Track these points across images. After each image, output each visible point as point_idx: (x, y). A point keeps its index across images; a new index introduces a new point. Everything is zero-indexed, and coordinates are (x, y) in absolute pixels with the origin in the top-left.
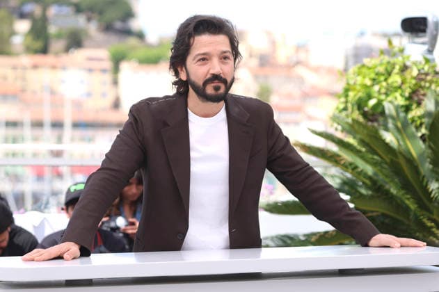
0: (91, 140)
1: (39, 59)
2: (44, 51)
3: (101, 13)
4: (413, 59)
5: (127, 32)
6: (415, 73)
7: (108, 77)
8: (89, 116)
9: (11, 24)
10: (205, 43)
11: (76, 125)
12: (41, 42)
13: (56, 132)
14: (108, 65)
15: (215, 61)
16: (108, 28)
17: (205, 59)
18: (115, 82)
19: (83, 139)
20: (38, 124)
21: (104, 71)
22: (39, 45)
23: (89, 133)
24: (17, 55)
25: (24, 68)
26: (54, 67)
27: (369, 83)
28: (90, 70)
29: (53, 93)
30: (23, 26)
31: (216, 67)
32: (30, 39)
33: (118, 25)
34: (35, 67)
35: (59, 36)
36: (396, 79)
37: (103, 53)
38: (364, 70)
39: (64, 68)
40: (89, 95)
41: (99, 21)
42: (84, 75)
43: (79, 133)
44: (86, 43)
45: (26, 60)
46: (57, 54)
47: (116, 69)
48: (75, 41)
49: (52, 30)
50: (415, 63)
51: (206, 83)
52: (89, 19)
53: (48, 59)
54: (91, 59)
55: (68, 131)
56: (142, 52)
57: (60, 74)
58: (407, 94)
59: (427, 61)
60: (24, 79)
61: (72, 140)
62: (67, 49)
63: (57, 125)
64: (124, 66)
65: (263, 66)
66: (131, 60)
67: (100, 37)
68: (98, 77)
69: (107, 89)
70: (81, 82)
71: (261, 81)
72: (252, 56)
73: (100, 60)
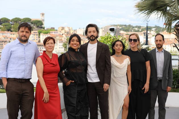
3: (36, 24)
4: (112, 36)
5: (42, 28)
6: (112, 38)
7: (38, 36)
14: (38, 34)
15: (92, 32)
16: (38, 27)
17: (90, 32)
18: (39, 37)
21: (37, 35)
27: (104, 40)
28: (34, 35)
33: (40, 26)
36: (109, 39)
38: (103, 38)
40: (34, 39)
41: (36, 26)
42: (33, 36)
44: (33, 30)
50: (112, 37)
51: (91, 37)
52: (34, 25)
54: (34, 33)
56: (44, 31)
58: (111, 42)
59: (115, 36)
65: (67, 34)
66: (42, 33)
67: (36, 28)
68: (36, 36)
69: (38, 38)
70: (32, 37)
71: (67, 37)
72: (65, 32)
73: (36, 33)
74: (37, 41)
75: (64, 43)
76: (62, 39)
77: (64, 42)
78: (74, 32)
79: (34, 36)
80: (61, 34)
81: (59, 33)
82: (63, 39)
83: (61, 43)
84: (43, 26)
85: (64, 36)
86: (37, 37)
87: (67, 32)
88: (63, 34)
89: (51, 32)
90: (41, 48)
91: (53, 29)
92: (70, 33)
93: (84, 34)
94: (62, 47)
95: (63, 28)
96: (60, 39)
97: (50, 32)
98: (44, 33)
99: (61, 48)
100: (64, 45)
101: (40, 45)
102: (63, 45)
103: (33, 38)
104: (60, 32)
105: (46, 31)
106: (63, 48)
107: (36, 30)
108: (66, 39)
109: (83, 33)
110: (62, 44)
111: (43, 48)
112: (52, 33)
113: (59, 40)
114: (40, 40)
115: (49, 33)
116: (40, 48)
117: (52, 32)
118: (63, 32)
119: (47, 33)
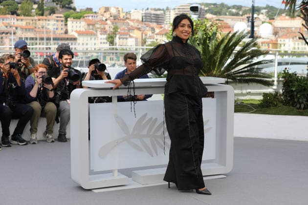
1: (41, 17)
2: (42, 15)
3: (61, 2)
4: (194, 19)
5: (70, 8)
7: (63, 23)
8: (58, 36)
9: (32, 6)
11: (54, 39)
12: (41, 12)
13: (49, 41)
14: (63, 19)
16: (63, 7)
18: (66, 25)
20: (42, 39)
21: (62, 21)
22: (40, 12)
24: (34, 16)
25: (36, 20)
26: (46, 20)
28: (57, 21)
30: (35, 6)
32: (37, 11)
33: (67, 6)
34: (39, 20)
35: (47, 10)
37: (62, 15)
39: (49, 21)
40: (57, 29)
41: (60, 5)
42: (55, 22)
43: (56, 41)
44: (56, 12)
45: (36, 18)
46: (46, 16)
47: (66, 20)
48: (53, 11)
49: (45, 7)
50: (195, 21)
52: (57, 4)
53: (44, 17)
54: (57, 17)
55: (52, 41)
56: (75, 15)
60: (36, 23)
61: (53, 44)
62: (50, 14)
63: (48, 39)
64: (69, 19)
65: (115, 20)
66: (71, 17)
67: (61, 10)
68: (60, 23)
69: (63, 27)
70: (54, 24)
71: (115, 25)
72: (111, 16)
73: (61, 17)
74: (63, 31)
75: (109, 34)
76: (105, 29)
77: (108, 32)
78: (126, 15)
79: (57, 23)
80: (104, 19)
81: (100, 17)
82: (107, 28)
83: (104, 34)
84: (72, 5)
85: (109, 22)
86: (62, 25)
87: (114, 17)
88: (106, 20)
89: (86, 17)
91: (89, 10)
92: (120, 17)
93: (142, 19)
94: (105, 41)
95: (107, 10)
96: (102, 29)
97: (85, 15)
98: (74, 18)
99: (104, 43)
100: (109, 38)
101: (67, 39)
102: (106, 39)
103: (55, 27)
104: (103, 15)
105: (79, 15)
106: (107, 43)
107: (60, 13)
108: (113, 27)
109: (142, 17)
110: (105, 36)
111: (72, 44)
112: (88, 18)
113: (99, 30)
114: (67, 30)
115: (84, 17)
117: (89, 16)
118: (107, 15)
119: (79, 18)
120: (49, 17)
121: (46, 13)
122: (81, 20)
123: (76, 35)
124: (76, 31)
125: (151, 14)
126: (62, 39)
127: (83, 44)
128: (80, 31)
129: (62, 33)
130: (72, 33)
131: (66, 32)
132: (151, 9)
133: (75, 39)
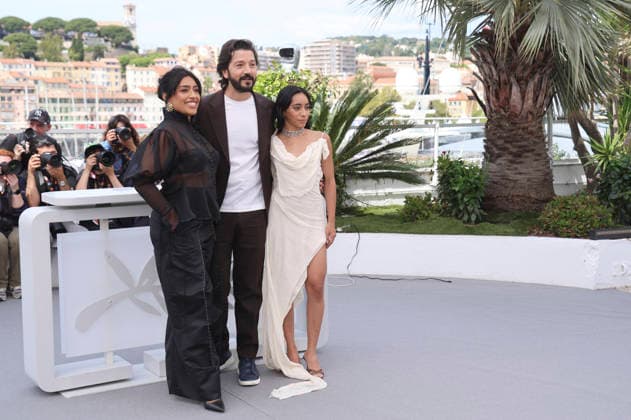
0: (112, 109)
1: (79, 63)
2: (81, 59)
3: (113, 37)
5: (130, 48)
7: (119, 74)
8: (109, 96)
9: (61, 44)
10: (240, 55)
11: (101, 101)
12: (79, 55)
13: (91, 105)
14: (119, 66)
15: (247, 65)
16: (118, 46)
17: (241, 64)
18: (124, 77)
19: (105, 109)
20: (80, 101)
21: (116, 70)
22: (77, 55)
23: (109, 105)
24: (67, 61)
25: (70, 69)
26: (87, 68)
28: (108, 70)
29: (87, 82)
30: (68, 44)
31: (247, 70)
32: (71, 52)
33: (123, 44)
34: (76, 68)
35: (89, 51)
37: (115, 60)
39: (93, 69)
40: (108, 84)
41: (112, 42)
42: (105, 72)
43: (103, 105)
44: (105, 54)
45: (71, 64)
46: (88, 61)
47: (124, 66)
48: (99, 53)
49: (85, 46)
51: (242, 79)
52: (106, 41)
53: (84, 64)
54: (108, 63)
55: (97, 105)
56: (137, 59)
57: (90, 72)
60: (70, 75)
61: (99, 109)
62: (95, 58)
63: (91, 101)
64: (128, 67)
65: (206, 67)
66: (132, 64)
67: (113, 50)
68: (113, 73)
69: (119, 80)
70: (103, 76)
71: (206, 75)
72: (200, 62)
73: (114, 64)
74: (120, 87)
79: (109, 74)
80: (188, 66)
84: (133, 44)
86: (117, 77)
87: (205, 62)
88: (192, 68)
89: (158, 63)
90: (132, 110)
91: (163, 51)
95: (192, 50)
97: (155, 60)
98: (137, 66)
101: (127, 101)
103: (106, 81)
104: (185, 60)
105: (144, 60)
107: (112, 57)
108: (203, 80)
111: (135, 110)
112: (160, 64)
114: (125, 85)
115: (153, 64)
116: (129, 108)
117: (162, 62)
118: (193, 60)
119: (146, 65)
120: (94, 63)
121: (88, 55)
122: (150, 67)
123: (141, 94)
124: (143, 88)
125: (266, 57)
126: (117, 101)
127: (154, 109)
128: (148, 87)
129: (117, 92)
130: (134, 91)
131: (125, 89)
132: (268, 49)
133: (140, 101)
